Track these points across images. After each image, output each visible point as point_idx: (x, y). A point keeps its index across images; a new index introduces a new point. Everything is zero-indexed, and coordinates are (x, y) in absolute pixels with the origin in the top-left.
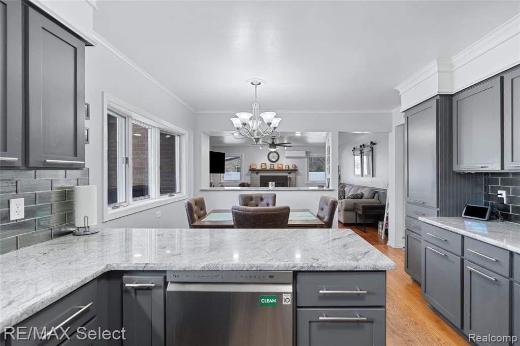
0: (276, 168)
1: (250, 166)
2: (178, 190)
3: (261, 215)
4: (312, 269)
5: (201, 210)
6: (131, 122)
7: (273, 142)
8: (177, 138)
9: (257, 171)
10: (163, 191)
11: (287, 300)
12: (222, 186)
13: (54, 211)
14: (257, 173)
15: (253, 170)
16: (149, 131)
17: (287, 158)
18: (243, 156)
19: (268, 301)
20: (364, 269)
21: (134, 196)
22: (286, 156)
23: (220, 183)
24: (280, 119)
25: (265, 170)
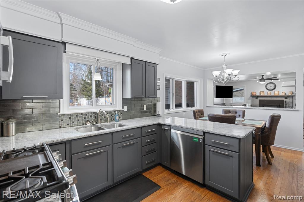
0: (273, 94)
1: (251, 94)
2: (195, 106)
3: (220, 118)
4: (209, 132)
5: (202, 114)
6: (174, 80)
7: (263, 78)
8: (195, 83)
9: (257, 97)
10: (188, 106)
11: (201, 140)
12: (231, 105)
13: (152, 109)
14: (257, 98)
15: (253, 96)
16: (182, 82)
17: (283, 87)
18: (246, 87)
19: (195, 140)
20: (228, 135)
21: (175, 107)
22: (282, 85)
23: (230, 104)
24: (239, 71)
25: (263, 96)
